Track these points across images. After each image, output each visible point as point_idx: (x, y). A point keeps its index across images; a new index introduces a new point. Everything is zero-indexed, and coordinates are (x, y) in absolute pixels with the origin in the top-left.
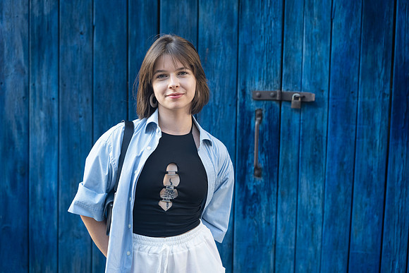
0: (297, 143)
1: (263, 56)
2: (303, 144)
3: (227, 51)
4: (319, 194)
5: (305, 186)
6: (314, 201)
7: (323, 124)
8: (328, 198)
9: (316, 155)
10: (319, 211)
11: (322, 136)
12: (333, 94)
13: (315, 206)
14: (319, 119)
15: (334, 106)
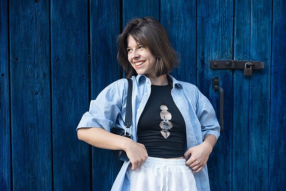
0: (247, 106)
1: (218, 28)
2: (252, 107)
3: (188, 23)
4: (265, 150)
5: (254, 144)
6: (262, 157)
7: (267, 88)
8: (272, 153)
9: (262, 116)
10: (265, 165)
11: (266, 99)
12: (275, 62)
13: (262, 162)
14: (264, 84)
15: (275, 72)
